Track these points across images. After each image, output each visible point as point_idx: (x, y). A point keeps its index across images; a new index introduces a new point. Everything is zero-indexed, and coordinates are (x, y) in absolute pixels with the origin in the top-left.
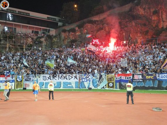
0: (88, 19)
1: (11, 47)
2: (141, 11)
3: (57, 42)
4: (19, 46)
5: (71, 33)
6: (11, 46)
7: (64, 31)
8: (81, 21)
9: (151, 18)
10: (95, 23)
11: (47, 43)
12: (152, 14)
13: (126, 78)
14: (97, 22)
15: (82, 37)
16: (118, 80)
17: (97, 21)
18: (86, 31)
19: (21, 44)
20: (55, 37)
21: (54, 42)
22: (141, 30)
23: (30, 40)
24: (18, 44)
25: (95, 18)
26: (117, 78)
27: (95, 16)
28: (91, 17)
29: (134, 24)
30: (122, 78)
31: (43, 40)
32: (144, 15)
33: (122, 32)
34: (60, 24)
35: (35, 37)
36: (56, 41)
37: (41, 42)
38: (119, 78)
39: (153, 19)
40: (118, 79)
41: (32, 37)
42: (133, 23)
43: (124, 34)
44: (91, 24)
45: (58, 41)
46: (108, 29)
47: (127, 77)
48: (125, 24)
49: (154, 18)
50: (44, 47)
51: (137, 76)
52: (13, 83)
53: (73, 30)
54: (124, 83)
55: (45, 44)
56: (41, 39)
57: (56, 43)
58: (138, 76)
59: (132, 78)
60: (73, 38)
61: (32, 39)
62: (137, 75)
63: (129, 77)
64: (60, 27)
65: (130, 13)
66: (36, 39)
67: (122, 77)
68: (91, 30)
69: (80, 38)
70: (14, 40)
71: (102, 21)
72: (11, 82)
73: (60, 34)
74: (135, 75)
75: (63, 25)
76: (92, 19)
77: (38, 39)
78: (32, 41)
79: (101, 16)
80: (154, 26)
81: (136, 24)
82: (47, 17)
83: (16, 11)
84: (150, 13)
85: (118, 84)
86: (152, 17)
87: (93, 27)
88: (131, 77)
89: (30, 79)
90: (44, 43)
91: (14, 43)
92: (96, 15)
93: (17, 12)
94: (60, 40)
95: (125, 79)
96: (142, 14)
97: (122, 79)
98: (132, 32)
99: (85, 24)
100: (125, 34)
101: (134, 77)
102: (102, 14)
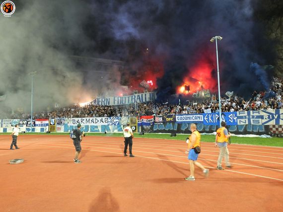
13: (148, 121)
16: (140, 123)
52: (47, 127)
58: (159, 119)
63: (150, 119)
67: (144, 119)
72: (45, 125)
85: (140, 127)
89: (62, 122)
97: (144, 122)
101: (156, 119)
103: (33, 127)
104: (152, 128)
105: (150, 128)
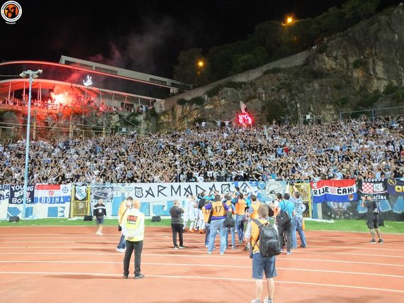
0: (227, 79)
1: (79, 132)
2: (328, 63)
3: (168, 123)
4: (94, 129)
5: (194, 106)
6: (78, 129)
7: (182, 102)
8: (214, 83)
9: (349, 74)
10: (241, 88)
11: (148, 124)
12: (351, 67)
13: (341, 191)
14: (243, 85)
15: (215, 112)
16: (319, 195)
17: (245, 83)
18: (223, 101)
19: (98, 125)
20: (164, 113)
21: (161, 124)
22: (333, 97)
23: (116, 118)
24: (93, 126)
25: (241, 78)
26: (318, 190)
27: (239, 74)
28: (231, 75)
29: (316, 86)
30: (329, 190)
31: (140, 118)
32: (334, 69)
33: (294, 102)
34: (173, 90)
35: (126, 114)
36: (165, 120)
37: (137, 123)
38: (322, 191)
39: (355, 75)
40: (318, 193)
41: (120, 113)
42: (316, 84)
43: (298, 106)
44: (232, 89)
45: (171, 120)
46: (266, 97)
47: (342, 188)
48: (300, 87)
49: (358, 74)
50: (142, 132)
51: (370, 186)
52: (67, 205)
53: (199, 101)
54: (336, 203)
55: (146, 126)
56: (137, 118)
57: (165, 125)
58: (373, 186)
59: (355, 191)
60: (199, 115)
61: (120, 118)
62: (371, 182)
63: (347, 188)
64: (173, 95)
65: (306, 67)
66: (128, 118)
67: (330, 188)
68: (234, 100)
69: (212, 114)
70: (83, 117)
71: (252, 84)
72: (62, 200)
73: (173, 109)
74: (363, 183)
75: (180, 92)
76: (234, 81)
77: (132, 118)
78: (119, 121)
79: (251, 74)
80: (358, 89)
81: (321, 85)
82: (150, 79)
83: (91, 67)
84: (348, 66)
85: (319, 206)
86: (352, 73)
87: (237, 94)
88: (354, 187)
89: (106, 194)
90: (143, 126)
91: (85, 123)
92: (241, 72)
93: (94, 69)
94: (174, 118)
95: (337, 194)
96: (332, 69)
97: (330, 193)
98: (314, 102)
99: (222, 88)
100: (300, 105)
101: (363, 188)
102: (253, 70)
103: (27, 206)
104: (353, 208)
105: (348, 208)
